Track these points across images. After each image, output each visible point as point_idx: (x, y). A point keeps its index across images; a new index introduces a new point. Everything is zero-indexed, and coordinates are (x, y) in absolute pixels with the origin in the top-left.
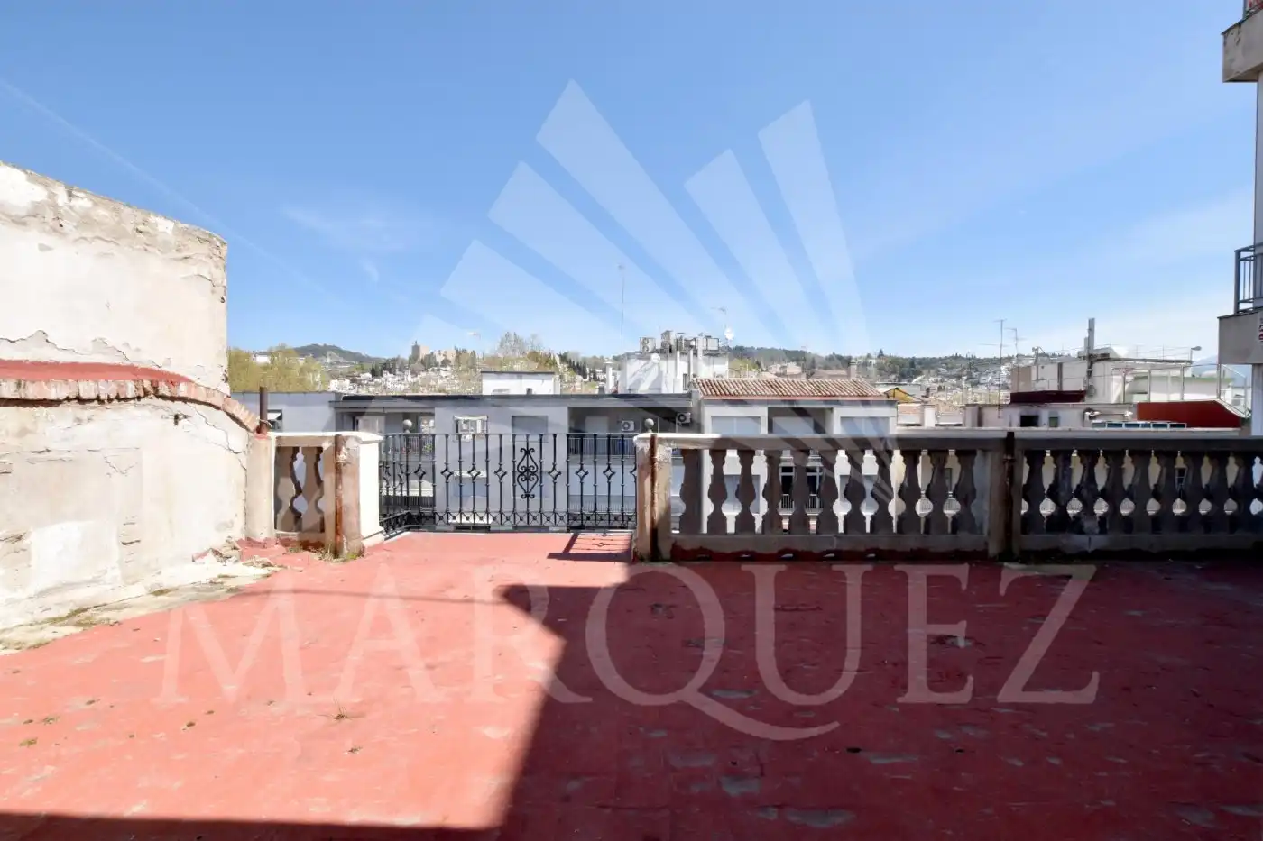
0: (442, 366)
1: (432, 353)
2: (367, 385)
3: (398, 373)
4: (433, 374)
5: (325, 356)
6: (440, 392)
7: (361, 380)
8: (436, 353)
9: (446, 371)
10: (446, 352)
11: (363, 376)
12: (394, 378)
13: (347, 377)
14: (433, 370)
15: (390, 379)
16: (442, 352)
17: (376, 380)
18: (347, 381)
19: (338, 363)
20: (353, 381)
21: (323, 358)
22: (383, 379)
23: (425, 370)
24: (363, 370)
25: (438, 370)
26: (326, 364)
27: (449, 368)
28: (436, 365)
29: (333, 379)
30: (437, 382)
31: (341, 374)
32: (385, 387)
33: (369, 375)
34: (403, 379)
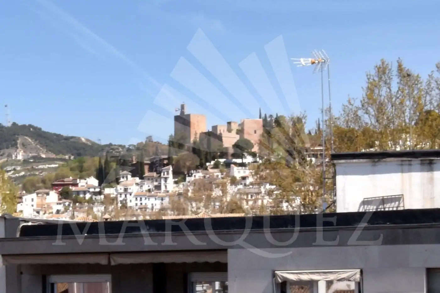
0: (235, 156)
1: (215, 128)
2: (91, 201)
3: (147, 174)
4: (216, 173)
5: (15, 145)
6: (232, 211)
7: (78, 193)
8: (222, 129)
9: (242, 165)
10: (242, 125)
11: (82, 184)
12: (140, 185)
13: (54, 186)
14: (216, 166)
15: (134, 189)
16: (235, 127)
17: (107, 191)
18: (53, 196)
19: (38, 159)
20: (65, 195)
21: (11, 150)
22: (120, 188)
23: (202, 166)
24: (82, 173)
25: (228, 165)
26: (17, 163)
27: (249, 159)
28: (223, 154)
29: (29, 192)
30: (224, 192)
31: (44, 181)
32: (124, 206)
33: (93, 181)
34: (158, 187)
